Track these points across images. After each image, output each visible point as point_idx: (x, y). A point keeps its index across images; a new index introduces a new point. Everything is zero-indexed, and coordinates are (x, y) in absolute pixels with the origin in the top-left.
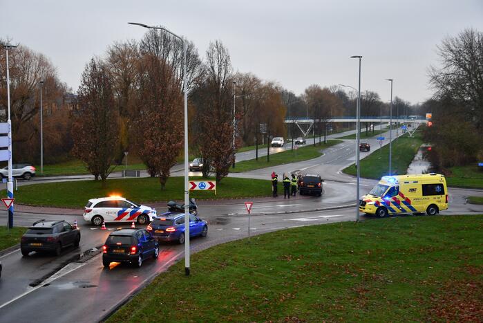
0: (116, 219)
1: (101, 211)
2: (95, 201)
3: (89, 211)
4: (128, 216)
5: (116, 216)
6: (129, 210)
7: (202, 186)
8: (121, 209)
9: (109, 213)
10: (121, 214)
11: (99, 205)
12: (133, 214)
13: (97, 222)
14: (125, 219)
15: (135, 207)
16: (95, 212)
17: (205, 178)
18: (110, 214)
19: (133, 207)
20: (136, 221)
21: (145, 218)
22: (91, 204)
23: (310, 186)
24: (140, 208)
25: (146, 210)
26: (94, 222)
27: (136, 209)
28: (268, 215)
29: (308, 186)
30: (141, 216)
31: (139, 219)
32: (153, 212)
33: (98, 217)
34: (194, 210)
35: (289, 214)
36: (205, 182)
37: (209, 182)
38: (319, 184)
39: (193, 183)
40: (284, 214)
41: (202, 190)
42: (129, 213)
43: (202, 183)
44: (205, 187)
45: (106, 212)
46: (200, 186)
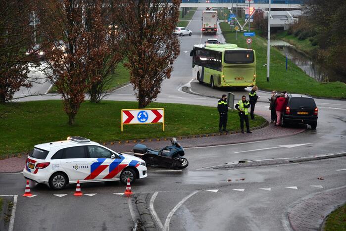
0: (87, 178)
1: (64, 164)
3: (45, 165)
4: (106, 172)
5: (88, 172)
6: (108, 162)
7: (143, 117)
8: (95, 160)
9: (76, 167)
10: (96, 169)
11: (60, 155)
12: (114, 168)
13: (59, 184)
14: (101, 177)
15: (117, 157)
16: (56, 166)
17: (142, 104)
18: (78, 170)
19: (114, 155)
20: (119, 179)
21: (132, 175)
22: (46, 152)
23: (302, 113)
24: (124, 158)
25: (133, 161)
26: (54, 183)
27: (118, 160)
28: (296, 162)
29: (298, 113)
30: (127, 171)
31: (122, 176)
32: (143, 164)
33: (59, 176)
34: (182, 158)
35: (324, 160)
36: (146, 111)
37: (153, 111)
38: (316, 109)
39: (127, 113)
40: (317, 161)
41: (143, 123)
42: (109, 167)
43: (142, 112)
44: (147, 118)
45: (73, 167)
46: (139, 117)
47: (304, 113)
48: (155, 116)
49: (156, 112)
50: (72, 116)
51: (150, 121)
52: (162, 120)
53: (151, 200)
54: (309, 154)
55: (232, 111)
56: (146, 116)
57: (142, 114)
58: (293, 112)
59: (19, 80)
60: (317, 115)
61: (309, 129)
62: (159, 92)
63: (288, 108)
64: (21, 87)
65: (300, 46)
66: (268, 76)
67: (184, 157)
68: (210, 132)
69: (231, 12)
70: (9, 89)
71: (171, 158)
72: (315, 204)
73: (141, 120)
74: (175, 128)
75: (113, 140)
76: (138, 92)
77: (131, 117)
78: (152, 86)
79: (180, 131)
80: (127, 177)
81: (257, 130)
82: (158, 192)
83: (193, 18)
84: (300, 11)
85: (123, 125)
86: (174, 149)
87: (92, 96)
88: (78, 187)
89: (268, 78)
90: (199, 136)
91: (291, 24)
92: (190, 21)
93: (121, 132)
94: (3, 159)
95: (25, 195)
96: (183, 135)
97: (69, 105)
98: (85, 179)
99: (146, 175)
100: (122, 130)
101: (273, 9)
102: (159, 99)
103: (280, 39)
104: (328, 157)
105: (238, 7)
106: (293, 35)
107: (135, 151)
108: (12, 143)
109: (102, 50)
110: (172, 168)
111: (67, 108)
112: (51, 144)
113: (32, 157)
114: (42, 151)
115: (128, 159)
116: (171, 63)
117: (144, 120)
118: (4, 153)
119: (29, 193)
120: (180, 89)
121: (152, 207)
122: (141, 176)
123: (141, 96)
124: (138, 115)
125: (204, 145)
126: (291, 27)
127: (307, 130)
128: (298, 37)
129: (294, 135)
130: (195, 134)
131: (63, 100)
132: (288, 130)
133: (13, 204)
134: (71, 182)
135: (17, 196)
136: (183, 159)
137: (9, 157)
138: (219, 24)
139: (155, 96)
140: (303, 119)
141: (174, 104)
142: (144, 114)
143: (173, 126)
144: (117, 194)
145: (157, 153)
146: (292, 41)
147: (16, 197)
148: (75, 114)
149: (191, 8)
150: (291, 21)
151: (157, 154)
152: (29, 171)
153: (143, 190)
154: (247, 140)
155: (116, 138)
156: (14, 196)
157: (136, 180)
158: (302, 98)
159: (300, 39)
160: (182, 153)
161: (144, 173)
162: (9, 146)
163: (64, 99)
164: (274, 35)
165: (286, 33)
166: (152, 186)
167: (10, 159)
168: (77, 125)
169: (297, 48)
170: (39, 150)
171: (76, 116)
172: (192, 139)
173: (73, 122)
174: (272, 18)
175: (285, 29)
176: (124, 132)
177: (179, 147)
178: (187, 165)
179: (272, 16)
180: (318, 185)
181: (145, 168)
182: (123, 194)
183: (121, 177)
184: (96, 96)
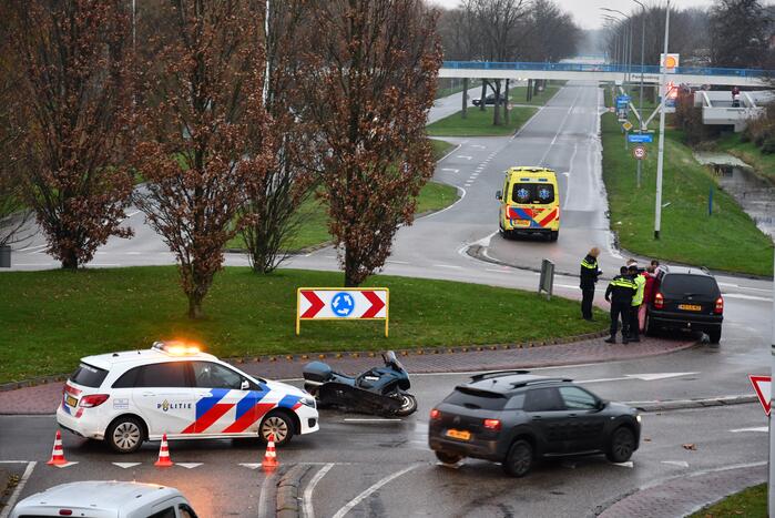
0: (188, 430)
1: (138, 400)
2: (117, 364)
3: (96, 401)
4: (228, 419)
5: (192, 417)
6: (234, 396)
7: (343, 304)
8: (206, 392)
9: (165, 406)
10: (208, 411)
11: (133, 378)
12: (247, 411)
13: (128, 440)
14: (218, 429)
15: (253, 387)
16: (121, 403)
17: (352, 278)
18: (170, 412)
19: (246, 384)
20: (256, 435)
21: (285, 426)
22: (103, 373)
23: (688, 308)
24: (269, 390)
25: (287, 398)
26: (116, 439)
27: (255, 394)
28: (649, 411)
29: (680, 307)
30: (274, 419)
31: (265, 427)
32: (309, 404)
33: (128, 424)
34: (403, 395)
35: (711, 408)
36: (351, 293)
37: (365, 294)
38: (720, 301)
39: (310, 296)
40: (696, 410)
41: (342, 318)
42: (235, 407)
43: (342, 295)
44: (351, 308)
45: (159, 406)
46: (336, 304)
47: (693, 308)
48: (368, 305)
49: (371, 296)
50: (196, 298)
51: (357, 314)
52: (383, 314)
53: (313, 481)
54: (685, 395)
55: (549, 298)
56: (350, 304)
57: (342, 299)
58: (671, 304)
59: (106, 223)
60: (721, 313)
61: (705, 342)
62: (389, 254)
63: (659, 296)
64: (111, 236)
65: (761, 167)
66: (658, 228)
67: (409, 392)
68: (485, 340)
69: (622, 90)
70: (88, 240)
71: (380, 393)
72: (657, 500)
73: (340, 311)
74: (414, 332)
75: (275, 352)
76: (344, 252)
77: (317, 305)
78: (376, 242)
79: (422, 338)
80: (275, 430)
81: (590, 341)
82: (332, 465)
83: (550, 102)
84: (768, 92)
85: (301, 321)
86: (389, 375)
87: (255, 258)
88: (164, 449)
89: (657, 232)
90: (461, 350)
91: (749, 119)
92: (541, 108)
93: (296, 335)
94: (33, 385)
95: (52, 461)
96: (427, 345)
97: (190, 276)
98: (184, 432)
99: (316, 428)
100: (298, 332)
101: (715, 88)
102: (390, 268)
103: (724, 151)
104: (723, 403)
105: (645, 80)
106: (753, 143)
107: (308, 376)
108: (61, 353)
109: (260, 163)
110: (381, 416)
111: (185, 283)
112: (115, 355)
113: (75, 382)
114: (95, 371)
115: (277, 392)
116: (415, 194)
117: (346, 311)
118: (39, 373)
119: (61, 457)
120: (462, 250)
121: (308, 494)
122: (305, 429)
123: (351, 262)
124: (333, 301)
125: (467, 368)
126: (750, 125)
127: (700, 344)
128: (762, 148)
129: (668, 354)
130: (454, 344)
131: (178, 266)
132: (658, 342)
133: (20, 480)
134: (152, 437)
135: (35, 463)
136: (408, 395)
137: (46, 382)
138: (601, 116)
139: (380, 263)
140: (690, 319)
141: (431, 281)
142: (346, 298)
143: (409, 327)
144: (245, 465)
145: (351, 382)
146: (747, 155)
147: (31, 465)
148: (201, 296)
149: (552, 81)
150: (752, 113)
151: (353, 385)
152: (67, 410)
153: (303, 459)
154: (561, 361)
155: (282, 348)
156: (27, 464)
157: (294, 436)
158: (689, 275)
159: (764, 152)
160: (405, 384)
161: (312, 422)
162: (52, 357)
163: (180, 262)
164: (713, 142)
165: (739, 138)
166: (325, 452)
167: (49, 385)
168: (205, 319)
169: (756, 171)
170: (89, 368)
171: (204, 299)
172: (446, 355)
173: (197, 312)
174: (710, 106)
175: (736, 130)
176: (302, 335)
177: (399, 370)
178: (414, 410)
179: (711, 102)
180: (681, 460)
181: (314, 413)
182: (257, 465)
183: (260, 431)
184: (265, 260)
